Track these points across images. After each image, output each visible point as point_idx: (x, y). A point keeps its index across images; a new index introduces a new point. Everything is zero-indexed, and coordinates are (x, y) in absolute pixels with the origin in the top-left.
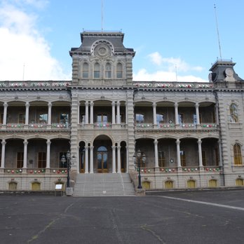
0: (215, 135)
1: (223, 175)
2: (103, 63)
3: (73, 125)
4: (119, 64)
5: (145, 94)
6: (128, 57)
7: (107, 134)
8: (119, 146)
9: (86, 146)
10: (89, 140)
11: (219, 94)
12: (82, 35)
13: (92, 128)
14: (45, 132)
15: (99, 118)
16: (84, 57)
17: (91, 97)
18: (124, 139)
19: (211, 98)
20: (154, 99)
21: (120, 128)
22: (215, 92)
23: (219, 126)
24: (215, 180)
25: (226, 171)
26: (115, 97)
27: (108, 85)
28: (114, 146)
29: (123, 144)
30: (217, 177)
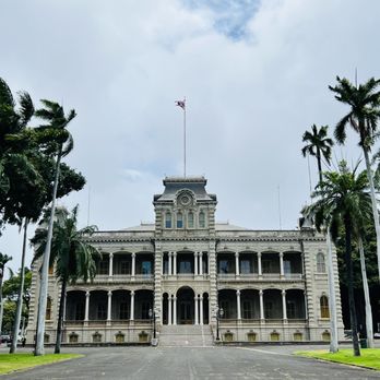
0: (300, 286)
1: (308, 329)
2: (186, 212)
3: (157, 276)
4: (202, 213)
5: (228, 244)
6: (210, 206)
7: (189, 285)
8: (201, 297)
9: (170, 297)
10: (173, 291)
11: (304, 243)
12: (164, 182)
13: (175, 279)
14: (129, 284)
15: (182, 263)
16: (167, 207)
17: (174, 248)
18: (207, 290)
19: (296, 247)
20: (237, 248)
21: (202, 279)
22: (301, 241)
23: (304, 277)
24: (300, 334)
25: (311, 325)
26: (197, 248)
27: (191, 236)
28: (196, 297)
29: (206, 295)
30: (302, 331)
